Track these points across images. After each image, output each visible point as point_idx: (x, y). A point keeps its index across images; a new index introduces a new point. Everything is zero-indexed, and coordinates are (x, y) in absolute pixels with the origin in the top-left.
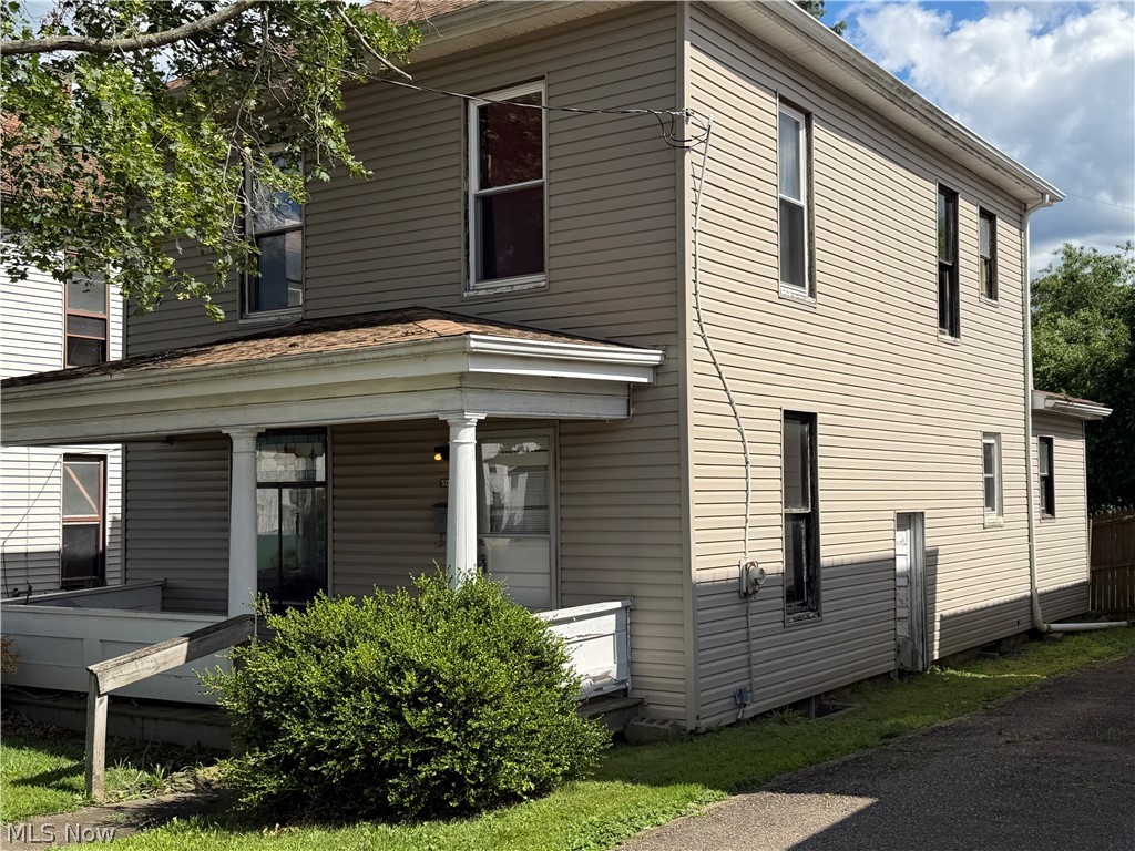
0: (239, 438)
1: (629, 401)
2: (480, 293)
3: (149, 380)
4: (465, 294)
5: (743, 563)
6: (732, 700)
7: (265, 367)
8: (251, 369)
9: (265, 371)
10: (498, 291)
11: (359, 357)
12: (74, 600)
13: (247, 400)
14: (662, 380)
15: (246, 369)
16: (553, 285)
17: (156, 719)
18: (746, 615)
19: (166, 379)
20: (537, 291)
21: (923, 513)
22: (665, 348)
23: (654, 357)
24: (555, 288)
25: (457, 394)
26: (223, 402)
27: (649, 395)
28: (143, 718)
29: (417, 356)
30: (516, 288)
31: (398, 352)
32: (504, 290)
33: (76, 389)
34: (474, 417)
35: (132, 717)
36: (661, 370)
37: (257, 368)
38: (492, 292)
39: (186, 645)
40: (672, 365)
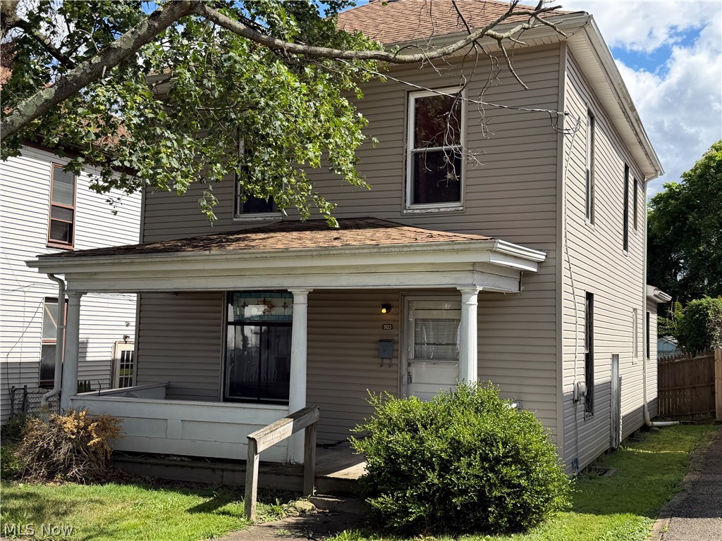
0: (300, 295)
1: (520, 282)
2: (415, 211)
3: (245, 256)
4: (405, 212)
5: (576, 383)
6: (571, 465)
7: (338, 252)
8: (327, 252)
9: (338, 254)
10: (428, 211)
11: (412, 249)
12: (132, 393)
13: (307, 271)
14: (543, 271)
15: (323, 252)
16: (468, 209)
17: (234, 471)
18: (575, 414)
19: (259, 255)
20: (456, 213)
21: (618, 355)
22: (547, 251)
23: (541, 256)
24: (469, 211)
25: (469, 275)
26: (289, 272)
27: (534, 279)
28: (223, 470)
29: (453, 250)
30: (442, 210)
31: (442, 248)
32: (433, 211)
33: (184, 259)
34: (479, 288)
35: (213, 469)
36: (543, 265)
37: (331, 252)
38: (424, 211)
39: (292, 423)
40: (551, 262)
